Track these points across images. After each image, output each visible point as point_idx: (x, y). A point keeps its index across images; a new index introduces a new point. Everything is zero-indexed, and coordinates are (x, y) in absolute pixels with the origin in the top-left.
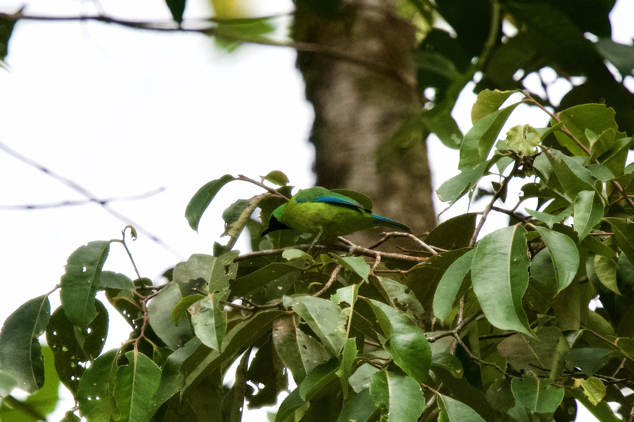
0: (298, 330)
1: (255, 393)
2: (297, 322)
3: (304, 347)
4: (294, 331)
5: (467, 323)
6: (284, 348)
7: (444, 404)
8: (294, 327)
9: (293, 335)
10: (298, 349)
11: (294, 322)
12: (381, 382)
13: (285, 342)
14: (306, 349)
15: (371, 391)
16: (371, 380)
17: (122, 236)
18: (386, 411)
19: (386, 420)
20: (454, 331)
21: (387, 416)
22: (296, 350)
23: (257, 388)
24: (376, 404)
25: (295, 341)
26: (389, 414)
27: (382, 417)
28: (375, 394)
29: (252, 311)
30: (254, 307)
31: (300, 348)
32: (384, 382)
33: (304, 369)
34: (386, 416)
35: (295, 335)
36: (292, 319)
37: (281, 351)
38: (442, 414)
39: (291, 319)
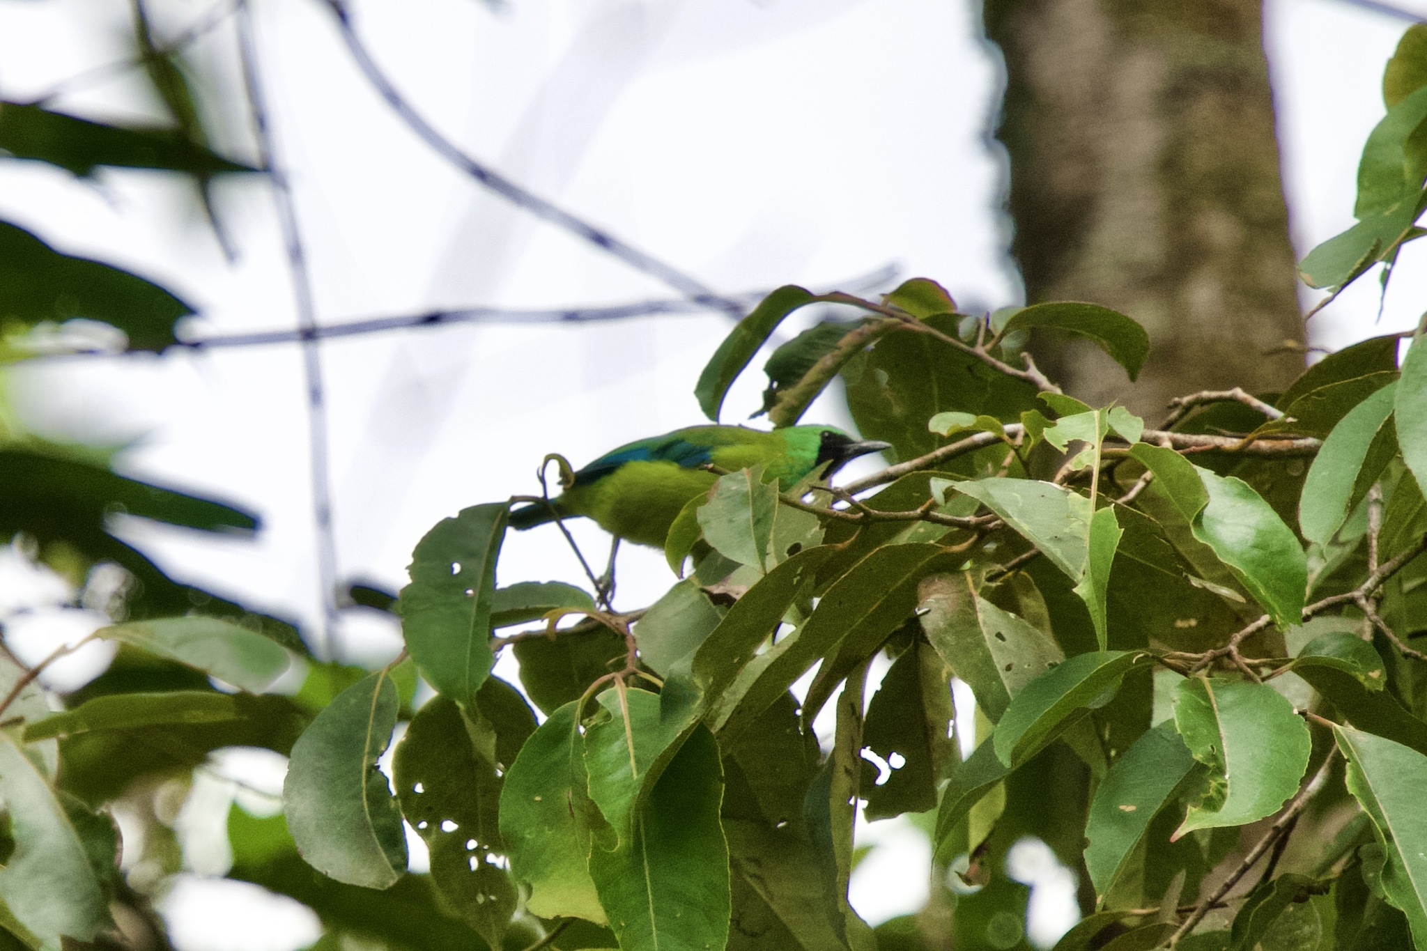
0: (982, 604)
1: (882, 780)
2: (976, 585)
3: (999, 636)
4: (971, 604)
5: (1387, 574)
6: (950, 638)
7: (1352, 749)
8: (971, 595)
9: (971, 612)
10: (985, 641)
11: (971, 585)
12: (1198, 702)
13: (951, 625)
14: (1003, 639)
15: (1180, 725)
16: (1175, 698)
17: (540, 486)
18: (1220, 771)
19: (1223, 790)
20: (1356, 594)
21: (1223, 782)
22: (980, 643)
23: (888, 765)
24: (1196, 754)
25: (974, 623)
26: (1227, 777)
27: (1213, 784)
28: (1190, 731)
29: (859, 525)
30: (862, 514)
31: (990, 641)
32: (1203, 702)
33: (1002, 685)
34: (1221, 781)
35: (976, 612)
36: (965, 579)
37: (941, 642)
38: (1352, 768)
39: (963, 578)
